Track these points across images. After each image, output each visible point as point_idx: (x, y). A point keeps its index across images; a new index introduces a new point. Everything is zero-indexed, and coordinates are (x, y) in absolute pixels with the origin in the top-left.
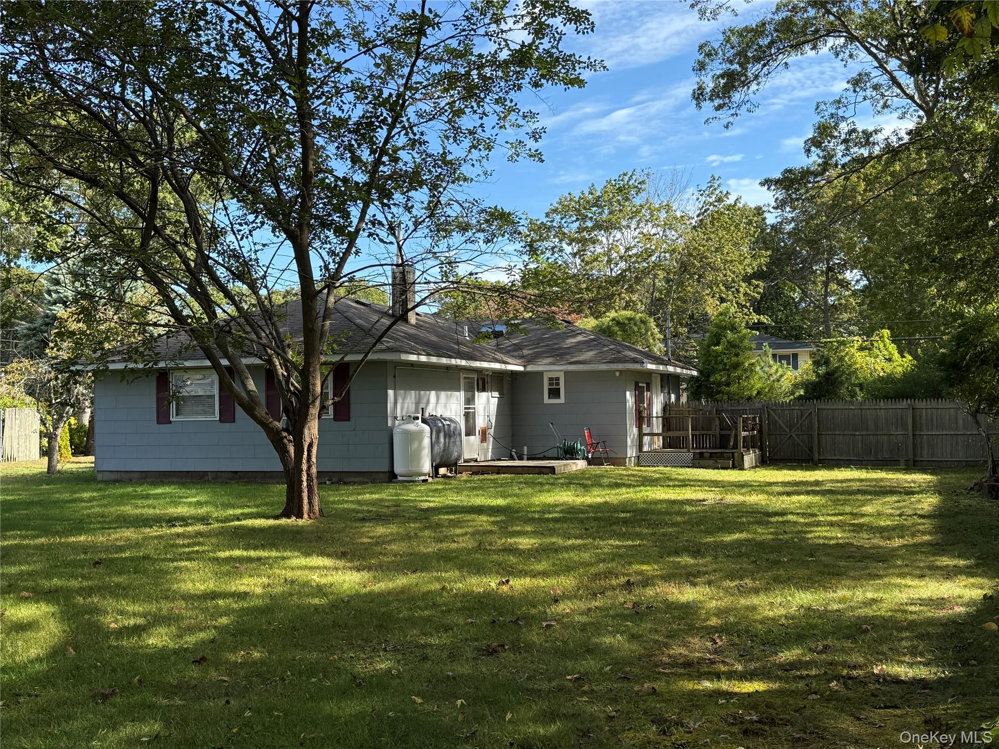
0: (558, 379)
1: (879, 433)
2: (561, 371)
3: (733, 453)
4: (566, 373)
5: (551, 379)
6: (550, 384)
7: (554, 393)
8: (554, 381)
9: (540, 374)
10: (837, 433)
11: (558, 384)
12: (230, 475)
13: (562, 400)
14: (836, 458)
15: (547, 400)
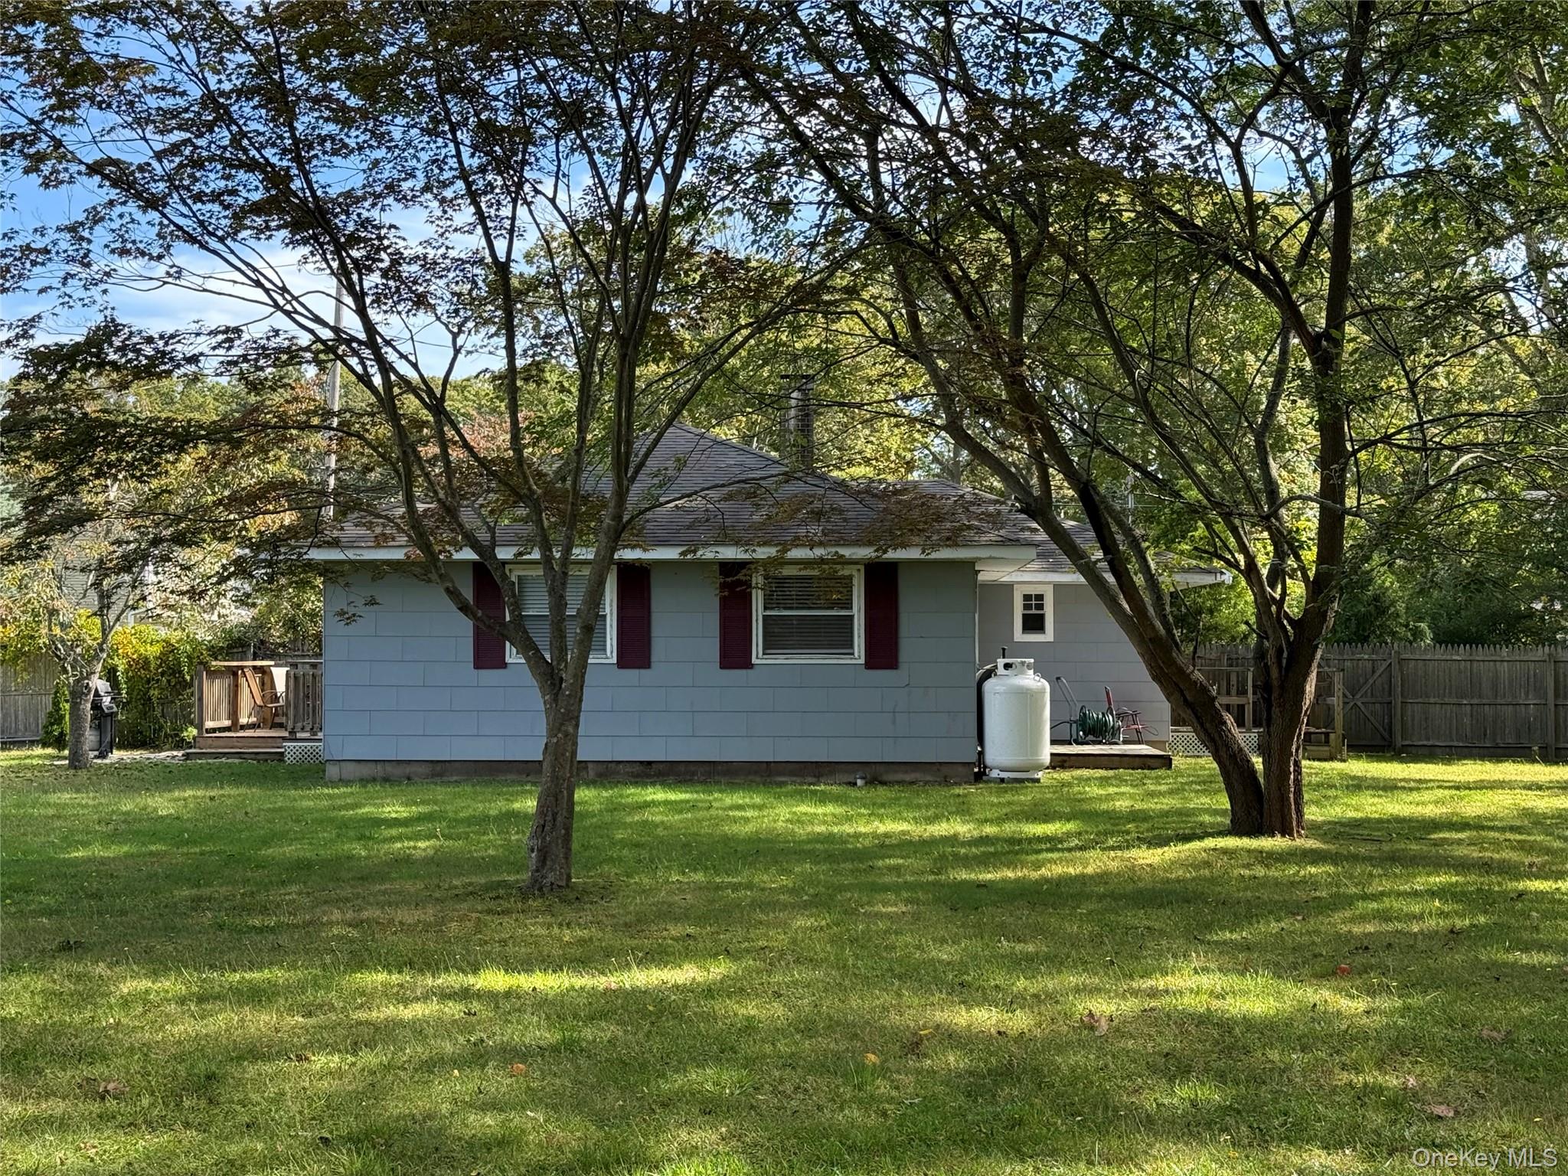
0: (1040, 597)
1: (1499, 701)
2: (1049, 583)
3: (1327, 735)
4: (1057, 587)
5: (1027, 597)
6: (1026, 607)
7: (1033, 623)
8: (1034, 601)
9: (1009, 587)
10: (1432, 700)
11: (1040, 607)
12: (637, 769)
13: (1049, 635)
14: (1430, 743)
15: (1019, 635)
